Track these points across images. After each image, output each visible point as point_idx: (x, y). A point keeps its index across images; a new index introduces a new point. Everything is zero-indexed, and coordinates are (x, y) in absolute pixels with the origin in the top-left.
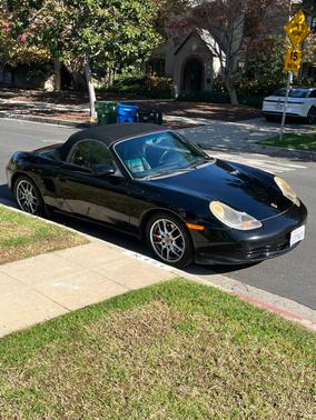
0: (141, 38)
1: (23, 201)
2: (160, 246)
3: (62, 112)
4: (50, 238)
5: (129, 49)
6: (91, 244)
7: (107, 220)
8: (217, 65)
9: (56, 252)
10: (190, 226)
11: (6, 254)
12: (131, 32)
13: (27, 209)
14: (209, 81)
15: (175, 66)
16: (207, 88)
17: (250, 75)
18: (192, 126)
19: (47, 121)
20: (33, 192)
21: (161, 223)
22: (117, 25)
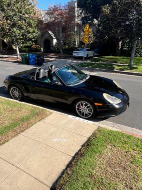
0: (34, 32)
1: (13, 96)
2: (81, 112)
3: (7, 58)
4: (38, 114)
5: (30, 36)
6: (54, 114)
7: (54, 102)
8: (55, 41)
9: (43, 120)
10: (96, 104)
11: (24, 126)
12: (31, 30)
13: (16, 99)
14: (53, 46)
15: (42, 41)
16: (52, 49)
17: (65, 44)
18: (51, 61)
19: (3, 61)
20: (18, 92)
21: (82, 103)
22: (25, 28)
